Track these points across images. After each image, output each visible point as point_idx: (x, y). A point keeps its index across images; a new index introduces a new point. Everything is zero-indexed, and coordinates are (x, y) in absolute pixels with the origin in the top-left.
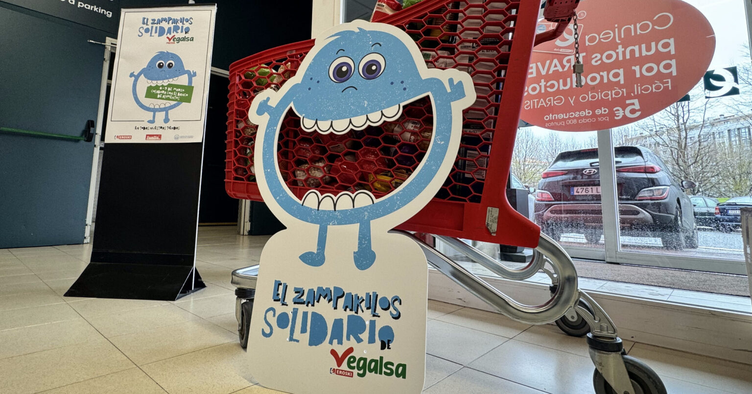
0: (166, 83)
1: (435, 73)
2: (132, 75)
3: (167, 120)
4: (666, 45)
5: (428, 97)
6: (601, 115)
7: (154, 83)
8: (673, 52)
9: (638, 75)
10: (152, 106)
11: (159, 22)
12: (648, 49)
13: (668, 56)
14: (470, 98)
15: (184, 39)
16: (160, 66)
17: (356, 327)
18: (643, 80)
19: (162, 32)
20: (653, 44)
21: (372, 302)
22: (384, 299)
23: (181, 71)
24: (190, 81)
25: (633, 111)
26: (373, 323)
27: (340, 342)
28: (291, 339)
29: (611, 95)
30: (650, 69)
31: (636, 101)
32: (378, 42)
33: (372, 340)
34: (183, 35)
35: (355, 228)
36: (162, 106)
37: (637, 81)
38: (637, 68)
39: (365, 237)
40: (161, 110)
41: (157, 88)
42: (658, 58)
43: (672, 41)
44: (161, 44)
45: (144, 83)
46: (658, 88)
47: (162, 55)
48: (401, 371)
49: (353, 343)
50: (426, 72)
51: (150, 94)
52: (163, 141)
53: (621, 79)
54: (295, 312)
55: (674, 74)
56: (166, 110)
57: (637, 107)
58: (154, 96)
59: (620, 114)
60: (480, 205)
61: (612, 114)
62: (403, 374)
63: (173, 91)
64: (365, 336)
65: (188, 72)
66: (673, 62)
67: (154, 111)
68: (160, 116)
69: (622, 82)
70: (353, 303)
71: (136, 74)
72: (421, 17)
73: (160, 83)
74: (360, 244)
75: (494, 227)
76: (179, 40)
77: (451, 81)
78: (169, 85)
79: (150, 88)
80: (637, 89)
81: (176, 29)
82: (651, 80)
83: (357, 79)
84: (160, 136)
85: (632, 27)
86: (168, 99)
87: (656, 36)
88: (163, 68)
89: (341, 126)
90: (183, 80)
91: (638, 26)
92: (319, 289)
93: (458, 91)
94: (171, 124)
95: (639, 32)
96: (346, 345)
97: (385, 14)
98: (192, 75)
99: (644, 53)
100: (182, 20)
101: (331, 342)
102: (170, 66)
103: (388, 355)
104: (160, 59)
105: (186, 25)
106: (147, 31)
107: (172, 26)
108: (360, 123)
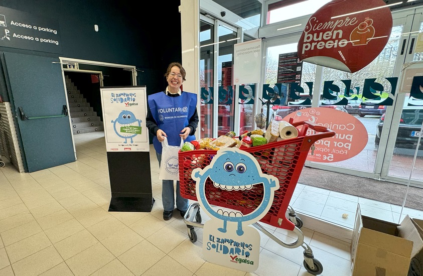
0: (129, 125)
1: (265, 176)
2: (112, 122)
3: (132, 142)
4: (349, 137)
5: (262, 184)
6: (318, 156)
7: (123, 126)
8: (351, 141)
9: (335, 146)
10: (124, 136)
11: (120, 95)
12: (342, 137)
13: (349, 141)
14: (278, 187)
15: (133, 104)
16: (125, 117)
17: (238, 251)
18: (337, 148)
19: (122, 101)
20: (344, 135)
21: (243, 245)
22: (247, 245)
23: (135, 120)
24: (140, 125)
25: (330, 159)
26: (243, 251)
27: (233, 254)
28: (217, 251)
29: (323, 150)
30: (340, 145)
31: (332, 155)
32: (244, 159)
33: (243, 254)
34: (132, 102)
35: (237, 223)
36: (129, 136)
37: (335, 148)
38: (336, 143)
39: (240, 226)
40: (129, 137)
41: (125, 127)
42: (345, 141)
43: (351, 136)
44: (122, 107)
45: (119, 126)
46: (342, 152)
47: (124, 112)
48: (252, 263)
49: (237, 254)
50: (262, 175)
51: (122, 130)
52: (132, 150)
53: (329, 145)
54: (218, 244)
55: (349, 149)
56: (131, 137)
57: (332, 157)
58: (125, 131)
59: (325, 158)
60: (276, 217)
61: (322, 157)
62: (253, 264)
63: (132, 129)
64: (241, 253)
65: (138, 120)
66: (350, 145)
67: (126, 138)
68: (129, 140)
69: (329, 146)
70: (237, 244)
71: (114, 121)
72: (261, 151)
73: (126, 125)
74: (238, 228)
75: (280, 224)
76: (131, 105)
77: (271, 180)
78: (130, 126)
79: (122, 128)
80: (334, 151)
81: (129, 99)
82: (340, 149)
83: (235, 171)
84: (130, 149)
85: (338, 126)
86: (131, 133)
87: (346, 132)
88: (126, 118)
89: (229, 188)
90: (136, 124)
91: (340, 126)
92: (225, 239)
93: (274, 184)
94: (134, 143)
95: (340, 128)
96: (235, 255)
97: (247, 147)
98: (140, 122)
99: (340, 138)
100: (131, 95)
101: (230, 254)
102: (129, 117)
103: (248, 259)
104: (124, 114)
105: (133, 97)
106: (115, 100)
107: (126, 97)
108: (236, 188)
